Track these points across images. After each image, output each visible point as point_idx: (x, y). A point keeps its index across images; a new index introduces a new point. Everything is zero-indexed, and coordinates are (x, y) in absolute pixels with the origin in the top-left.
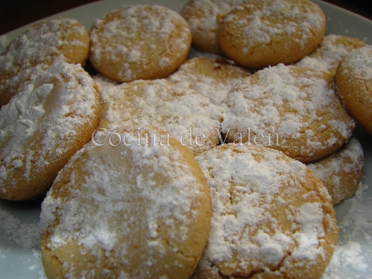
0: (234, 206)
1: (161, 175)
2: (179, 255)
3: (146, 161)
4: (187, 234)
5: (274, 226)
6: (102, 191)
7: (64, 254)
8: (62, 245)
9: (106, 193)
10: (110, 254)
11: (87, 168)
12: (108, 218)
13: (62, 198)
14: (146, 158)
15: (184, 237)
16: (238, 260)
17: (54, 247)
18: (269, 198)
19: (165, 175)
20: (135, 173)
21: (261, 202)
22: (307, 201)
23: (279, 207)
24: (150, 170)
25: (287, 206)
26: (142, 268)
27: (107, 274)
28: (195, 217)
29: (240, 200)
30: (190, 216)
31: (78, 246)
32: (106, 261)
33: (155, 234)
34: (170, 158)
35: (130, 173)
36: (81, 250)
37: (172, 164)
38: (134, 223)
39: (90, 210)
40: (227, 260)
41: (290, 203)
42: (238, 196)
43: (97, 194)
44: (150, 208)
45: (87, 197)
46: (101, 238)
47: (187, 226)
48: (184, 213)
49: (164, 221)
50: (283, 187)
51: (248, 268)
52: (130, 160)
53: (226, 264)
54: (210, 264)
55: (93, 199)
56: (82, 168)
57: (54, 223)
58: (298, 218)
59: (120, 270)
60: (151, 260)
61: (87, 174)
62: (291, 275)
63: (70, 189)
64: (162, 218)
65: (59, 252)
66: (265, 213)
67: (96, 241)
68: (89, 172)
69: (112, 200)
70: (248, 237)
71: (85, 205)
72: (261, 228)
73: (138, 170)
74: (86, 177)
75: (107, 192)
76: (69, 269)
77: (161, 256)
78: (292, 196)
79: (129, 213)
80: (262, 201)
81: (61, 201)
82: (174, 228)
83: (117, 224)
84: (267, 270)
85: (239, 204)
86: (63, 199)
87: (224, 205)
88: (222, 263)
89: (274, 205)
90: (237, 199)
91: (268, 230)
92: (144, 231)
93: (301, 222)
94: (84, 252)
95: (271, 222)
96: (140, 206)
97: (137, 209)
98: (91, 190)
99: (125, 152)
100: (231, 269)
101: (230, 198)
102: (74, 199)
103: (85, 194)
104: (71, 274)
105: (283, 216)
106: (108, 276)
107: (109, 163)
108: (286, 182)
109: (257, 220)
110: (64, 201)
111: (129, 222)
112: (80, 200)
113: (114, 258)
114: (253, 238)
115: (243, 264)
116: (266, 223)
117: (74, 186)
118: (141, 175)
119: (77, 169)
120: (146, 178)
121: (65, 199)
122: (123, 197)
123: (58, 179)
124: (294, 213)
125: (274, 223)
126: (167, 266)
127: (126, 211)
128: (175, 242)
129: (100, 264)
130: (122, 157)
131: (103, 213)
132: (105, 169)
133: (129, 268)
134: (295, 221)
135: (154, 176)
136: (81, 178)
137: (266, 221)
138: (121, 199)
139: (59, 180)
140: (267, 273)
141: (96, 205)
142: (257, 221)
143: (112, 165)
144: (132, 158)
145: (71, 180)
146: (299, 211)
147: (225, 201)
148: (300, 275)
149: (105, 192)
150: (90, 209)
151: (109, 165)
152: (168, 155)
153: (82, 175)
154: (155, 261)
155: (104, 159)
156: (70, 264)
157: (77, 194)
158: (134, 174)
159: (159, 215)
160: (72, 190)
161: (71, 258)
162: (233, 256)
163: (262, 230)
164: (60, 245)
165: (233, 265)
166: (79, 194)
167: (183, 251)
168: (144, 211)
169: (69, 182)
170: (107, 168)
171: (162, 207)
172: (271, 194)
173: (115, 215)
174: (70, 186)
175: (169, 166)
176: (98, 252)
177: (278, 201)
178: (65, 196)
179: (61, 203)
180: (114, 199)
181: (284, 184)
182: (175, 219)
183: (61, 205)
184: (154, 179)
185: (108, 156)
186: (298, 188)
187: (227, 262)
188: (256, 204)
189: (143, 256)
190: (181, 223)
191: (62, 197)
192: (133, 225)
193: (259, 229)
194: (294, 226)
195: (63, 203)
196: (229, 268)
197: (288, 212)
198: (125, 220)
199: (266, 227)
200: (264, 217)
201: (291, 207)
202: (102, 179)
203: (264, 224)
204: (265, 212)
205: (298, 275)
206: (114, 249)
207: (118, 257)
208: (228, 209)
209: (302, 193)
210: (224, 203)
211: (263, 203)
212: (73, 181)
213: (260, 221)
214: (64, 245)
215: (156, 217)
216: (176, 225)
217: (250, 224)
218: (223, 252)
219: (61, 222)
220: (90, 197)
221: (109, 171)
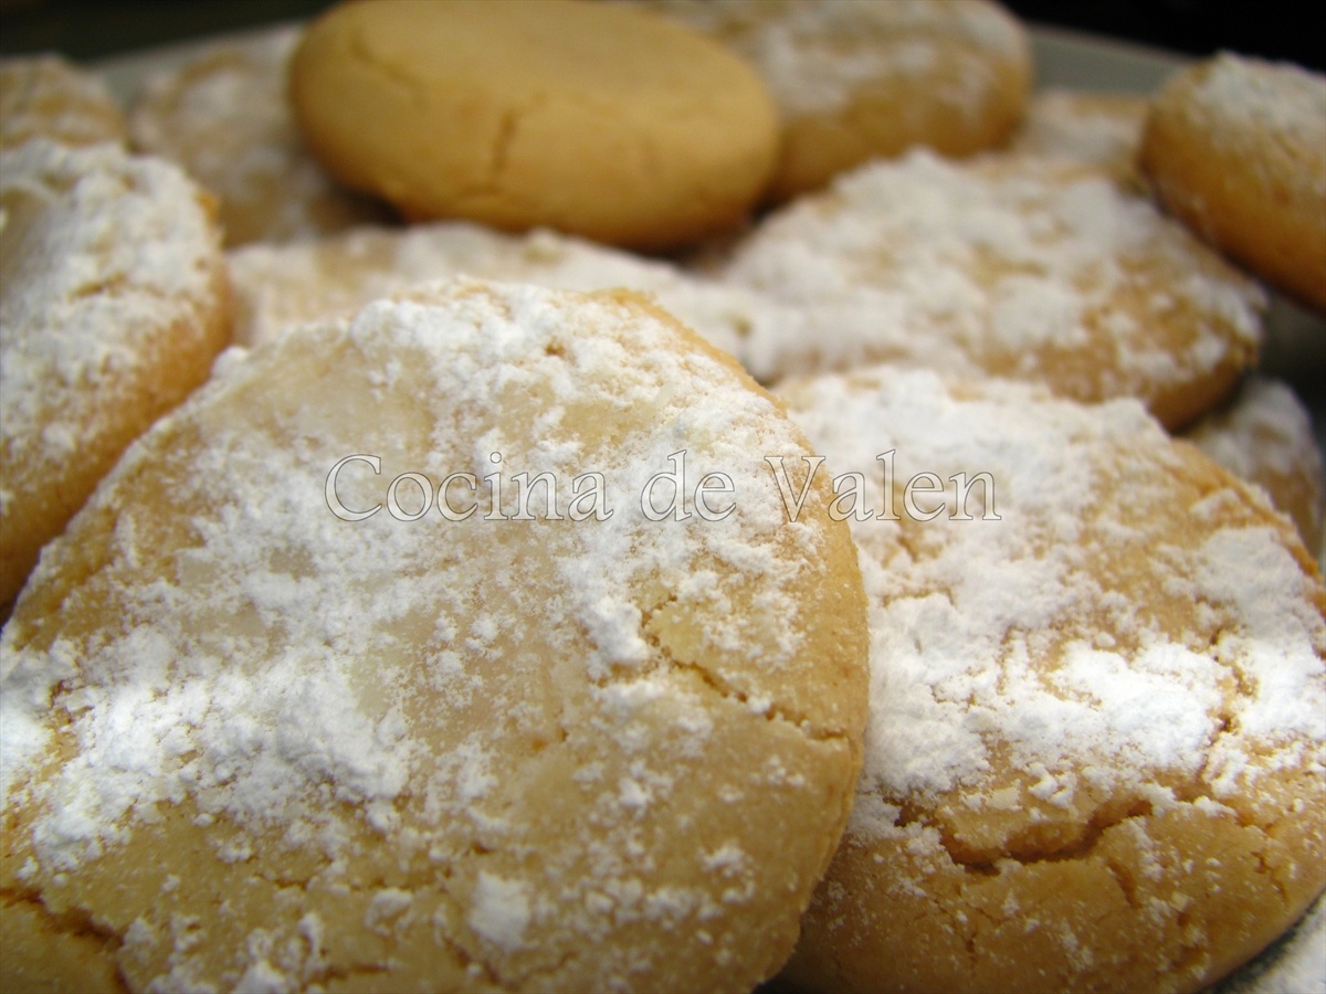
0: (930, 567)
1: (603, 410)
2: (781, 726)
3: (507, 373)
4: (797, 625)
5: (1125, 620)
6: (294, 560)
7: (122, 886)
8: (105, 847)
9: (317, 559)
10: (395, 815)
11: (196, 483)
12: (349, 661)
13: (78, 640)
14: (505, 362)
15: (788, 640)
16: (1018, 772)
17: (57, 871)
18: (1066, 523)
19: (622, 402)
20: (456, 441)
21: (1037, 542)
22: (1218, 524)
23: (1117, 555)
24: (539, 401)
25: (1146, 549)
26: (600, 831)
27: (403, 911)
28: (812, 548)
29: (948, 542)
30: (790, 547)
31: (199, 831)
32: (378, 854)
33: (634, 647)
34: (620, 340)
35: (430, 445)
36: (220, 842)
37: (638, 361)
38: (503, 639)
39: (238, 655)
40: (967, 780)
41: (1156, 539)
42: (932, 527)
43: (270, 576)
44: (580, 548)
45: (218, 600)
46: (331, 752)
47: (787, 587)
48: (761, 536)
49: (668, 584)
50: (1105, 486)
51: (1076, 800)
52: (422, 395)
53: (973, 800)
54: (895, 811)
55: (250, 606)
56: (171, 491)
57: (47, 762)
58: (1212, 585)
59: (472, 877)
60: (640, 780)
61: (199, 508)
62: (1266, 805)
63: (121, 587)
64: (656, 573)
65: (89, 887)
66: (1070, 579)
67: (299, 779)
68: (214, 494)
69: (356, 583)
70: (1032, 674)
71: (207, 637)
72: (1077, 635)
73: (470, 422)
74: (200, 522)
75: (323, 557)
76: (169, 946)
77: (692, 748)
78: (1151, 511)
79: (461, 609)
80: (1039, 536)
81: (78, 653)
82: (725, 604)
83: (401, 676)
84: (1164, 795)
85: (951, 556)
86: (85, 641)
87: (885, 564)
88: (950, 795)
89: (1094, 546)
90: (930, 537)
91: (1110, 640)
92: (565, 658)
93: (1227, 596)
94: (239, 845)
95: (1107, 610)
96: (517, 560)
97: (503, 578)
98: (236, 567)
99: (395, 367)
100: (1004, 814)
101: (903, 541)
102: (143, 629)
103: (202, 591)
104: (178, 972)
105: (1146, 584)
106: (404, 921)
107: (316, 434)
108: (1106, 464)
109: (1048, 603)
110: (92, 650)
111: (475, 643)
112: (178, 627)
113: (424, 826)
114: (1057, 677)
115: (1048, 782)
116: (1088, 614)
117: (136, 573)
118: (495, 433)
119: (145, 501)
120: (523, 440)
121: (97, 638)
122: (414, 555)
123: (42, 571)
124: (1185, 568)
125: (1123, 610)
126: (729, 795)
127: (445, 605)
128: (751, 665)
129: (345, 878)
130: (378, 394)
131: (317, 647)
132: (299, 463)
133: (521, 850)
134: (1200, 599)
135: (563, 422)
136: (171, 530)
137: (1086, 606)
138: (402, 563)
139: (54, 571)
140: (1168, 813)
141: (269, 624)
142: (1053, 608)
143: (331, 440)
144: (433, 384)
145: (121, 553)
146: (1203, 561)
147: (881, 552)
148: (1299, 805)
149: (310, 555)
150: (238, 649)
151: (314, 443)
152: (611, 334)
153: (177, 518)
154: (666, 780)
155: (282, 422)
156: (166, 926)
157: (159, 600)
158: (454, 446)
159: (635, 563)
160: (131, 592)
161: (170, 893)
162: (991, 761)
163: (1080, 641)
164: (95, 849)
165: (1008, 797)
166: (170, 601)
167: (797, 706)
168: (550, 569)
169: (111, 561)
170: (306, 455)
171: (641, 527)
172: (1067, 507)
173: (388, 638)
174: (120, 577)
175: (631, 371)
176: (318, 826)
177: (1105, 533)
178: (91, 627)
179: (78, 663)
180: (363, 578)
181: (1102, 473)
182: (722, 565)
183: (74, 671)
184: (564, 432)
185: (306, 408)
186: (1164, 483)
187: (971, 788)
188: (1021, 549)
189: (593, 771)
190: (757, 579)
191: (77, 634)
192: (497, 653)
193: (1066, 638)
194: (1206, 614)
195: (84, 659)
196: (995, 815)
197: (1158, 567)
198: (445, 645)
199: (1094, 630)
200: (1071, 592)
201: (1164, 548)
202: (287, 506)
203: (1083, 618)
204: (1071, 572)
205: (1291, 809)
206: (415, 790)
207: (447, 817)
208: (907, 577)
209: (1184, 502)
210: (881, 557)
211: (1045, 544)
212: (133, 554)
213: (1062, 609)
214: (119, 845)
215: (622, 573)
216: (732, 591)
217: (1025, 621)
218: (948, 744)
219: (88, 742)
220: (230, 599)
221: (318, 464)
